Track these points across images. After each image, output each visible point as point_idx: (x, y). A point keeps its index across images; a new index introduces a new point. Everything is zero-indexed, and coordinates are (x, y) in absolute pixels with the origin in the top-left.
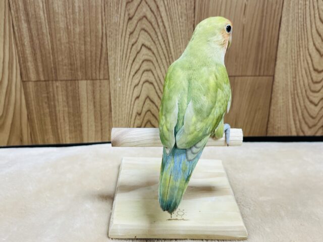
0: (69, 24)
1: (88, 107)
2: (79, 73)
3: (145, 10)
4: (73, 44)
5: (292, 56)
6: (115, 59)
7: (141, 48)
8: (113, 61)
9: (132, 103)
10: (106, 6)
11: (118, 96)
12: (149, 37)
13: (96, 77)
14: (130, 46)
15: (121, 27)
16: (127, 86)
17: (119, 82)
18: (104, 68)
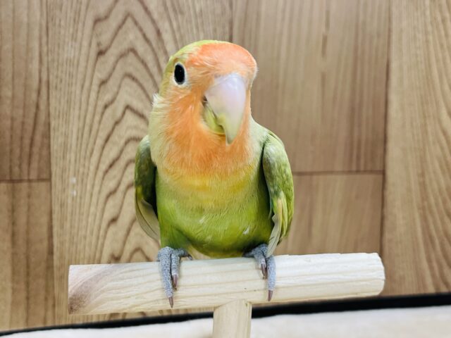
3: (131, 36)
5: (413, 135)
6: (66, 136)
7: (124, 113)
8: (61, 140)
9: (102, 232)
10: (50, 25)
11: (69, 218)
12: (140, 91)
13: (20, 175)
14: (99, 109)
15: (81, 69)
16: (91, 195)
17: (74, 185)
18: (40, 155)
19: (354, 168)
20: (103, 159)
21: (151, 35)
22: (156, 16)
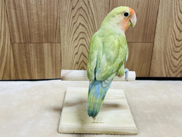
0: (38, 11)
1: (48, 58)
2: (44, 39)
3: (81, 4)
4: (40, 22)
5: (164, 32)
6: (64, 32)
7: (79, 25)
8: (63, 32)
9: (74, 56)
10: (59, 1)
11: (65, 52)
12: (83, 19)
13: (53, 41)
14: (73, 24)
15: (68, 13)
16: (71, 47)
17: (66, 44)
18: (58, 36)
19: (145, 41)
20: (74, 37)
21: (87, 3)
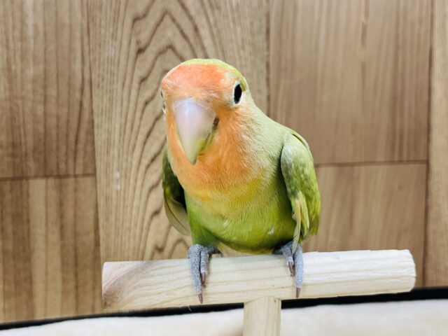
0: (12, 61)
1: (47, 236)
2: (31, 164)
3: (169, 33)
4: (20, 102)
6: (109, 132)
8: (104, 136)
9: (145, 224)
10: (91, 26)
11: (114, 209)
13: (67, 170)
14: (140, 106)
15: (122, 67)
16: (135, 189)
17: (118, 180)
18: (85, 152)
19: (396, 158)
20: (145, 154)
21: (189, 32)
22: (193, 12)
